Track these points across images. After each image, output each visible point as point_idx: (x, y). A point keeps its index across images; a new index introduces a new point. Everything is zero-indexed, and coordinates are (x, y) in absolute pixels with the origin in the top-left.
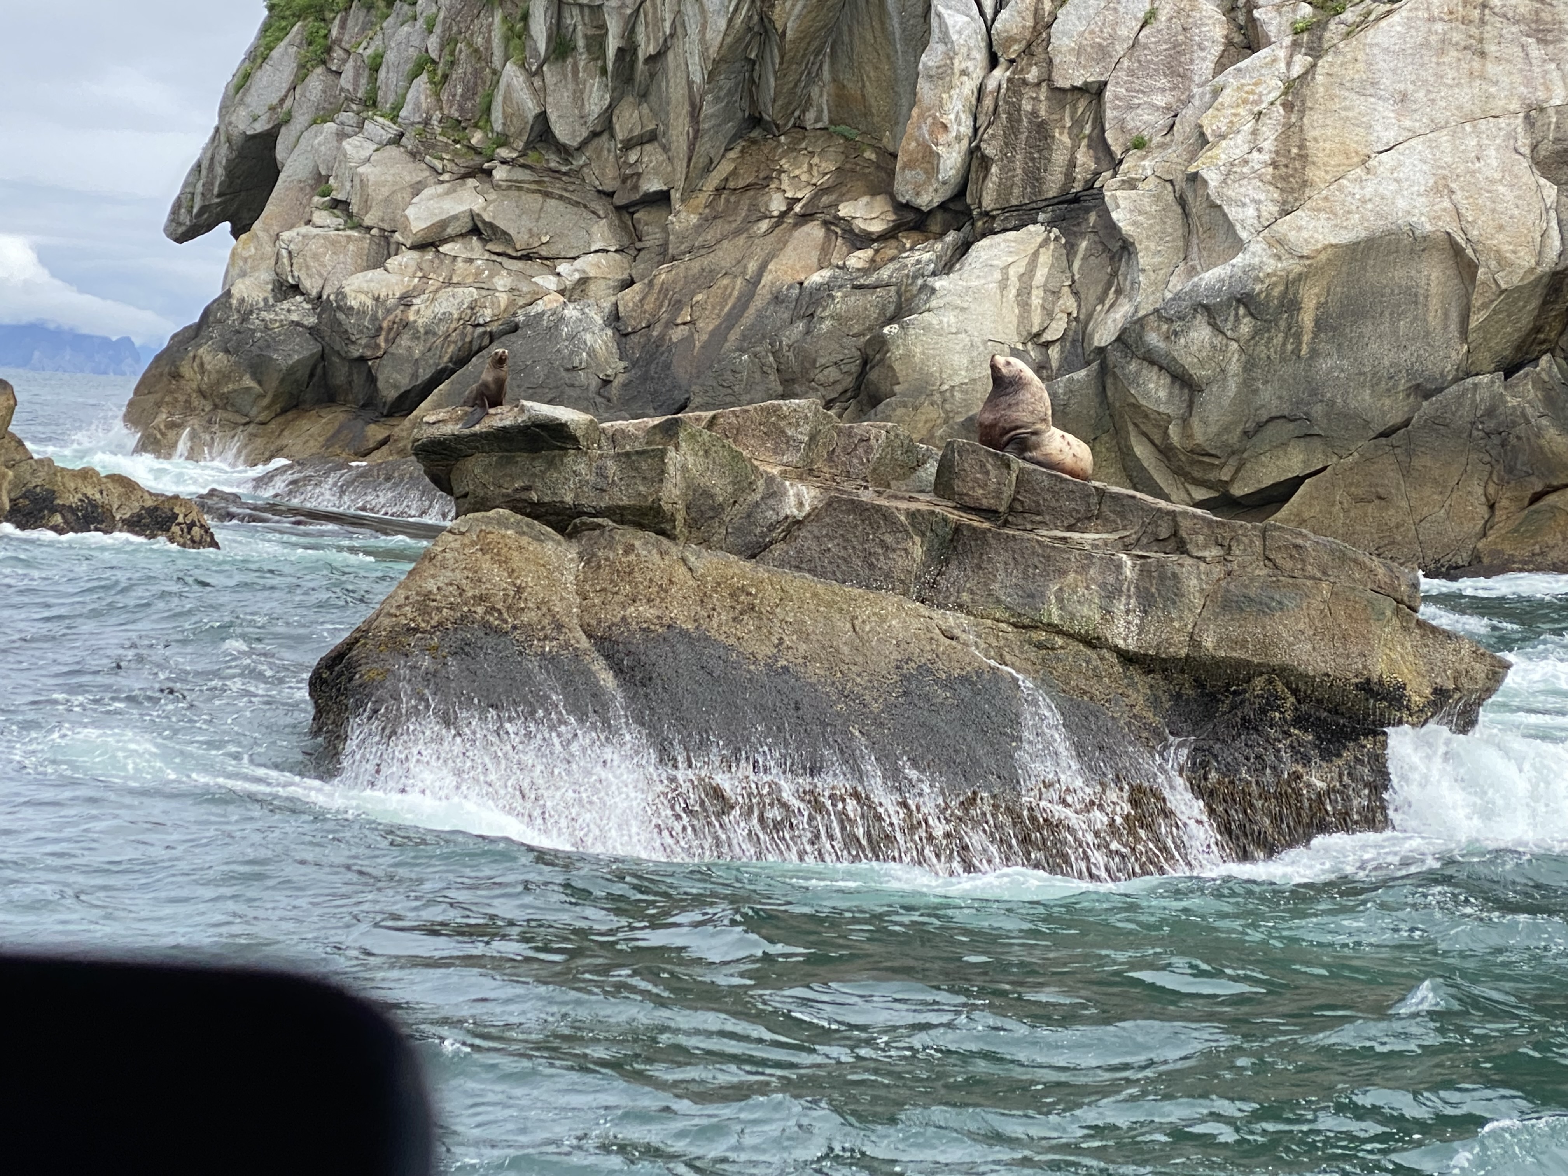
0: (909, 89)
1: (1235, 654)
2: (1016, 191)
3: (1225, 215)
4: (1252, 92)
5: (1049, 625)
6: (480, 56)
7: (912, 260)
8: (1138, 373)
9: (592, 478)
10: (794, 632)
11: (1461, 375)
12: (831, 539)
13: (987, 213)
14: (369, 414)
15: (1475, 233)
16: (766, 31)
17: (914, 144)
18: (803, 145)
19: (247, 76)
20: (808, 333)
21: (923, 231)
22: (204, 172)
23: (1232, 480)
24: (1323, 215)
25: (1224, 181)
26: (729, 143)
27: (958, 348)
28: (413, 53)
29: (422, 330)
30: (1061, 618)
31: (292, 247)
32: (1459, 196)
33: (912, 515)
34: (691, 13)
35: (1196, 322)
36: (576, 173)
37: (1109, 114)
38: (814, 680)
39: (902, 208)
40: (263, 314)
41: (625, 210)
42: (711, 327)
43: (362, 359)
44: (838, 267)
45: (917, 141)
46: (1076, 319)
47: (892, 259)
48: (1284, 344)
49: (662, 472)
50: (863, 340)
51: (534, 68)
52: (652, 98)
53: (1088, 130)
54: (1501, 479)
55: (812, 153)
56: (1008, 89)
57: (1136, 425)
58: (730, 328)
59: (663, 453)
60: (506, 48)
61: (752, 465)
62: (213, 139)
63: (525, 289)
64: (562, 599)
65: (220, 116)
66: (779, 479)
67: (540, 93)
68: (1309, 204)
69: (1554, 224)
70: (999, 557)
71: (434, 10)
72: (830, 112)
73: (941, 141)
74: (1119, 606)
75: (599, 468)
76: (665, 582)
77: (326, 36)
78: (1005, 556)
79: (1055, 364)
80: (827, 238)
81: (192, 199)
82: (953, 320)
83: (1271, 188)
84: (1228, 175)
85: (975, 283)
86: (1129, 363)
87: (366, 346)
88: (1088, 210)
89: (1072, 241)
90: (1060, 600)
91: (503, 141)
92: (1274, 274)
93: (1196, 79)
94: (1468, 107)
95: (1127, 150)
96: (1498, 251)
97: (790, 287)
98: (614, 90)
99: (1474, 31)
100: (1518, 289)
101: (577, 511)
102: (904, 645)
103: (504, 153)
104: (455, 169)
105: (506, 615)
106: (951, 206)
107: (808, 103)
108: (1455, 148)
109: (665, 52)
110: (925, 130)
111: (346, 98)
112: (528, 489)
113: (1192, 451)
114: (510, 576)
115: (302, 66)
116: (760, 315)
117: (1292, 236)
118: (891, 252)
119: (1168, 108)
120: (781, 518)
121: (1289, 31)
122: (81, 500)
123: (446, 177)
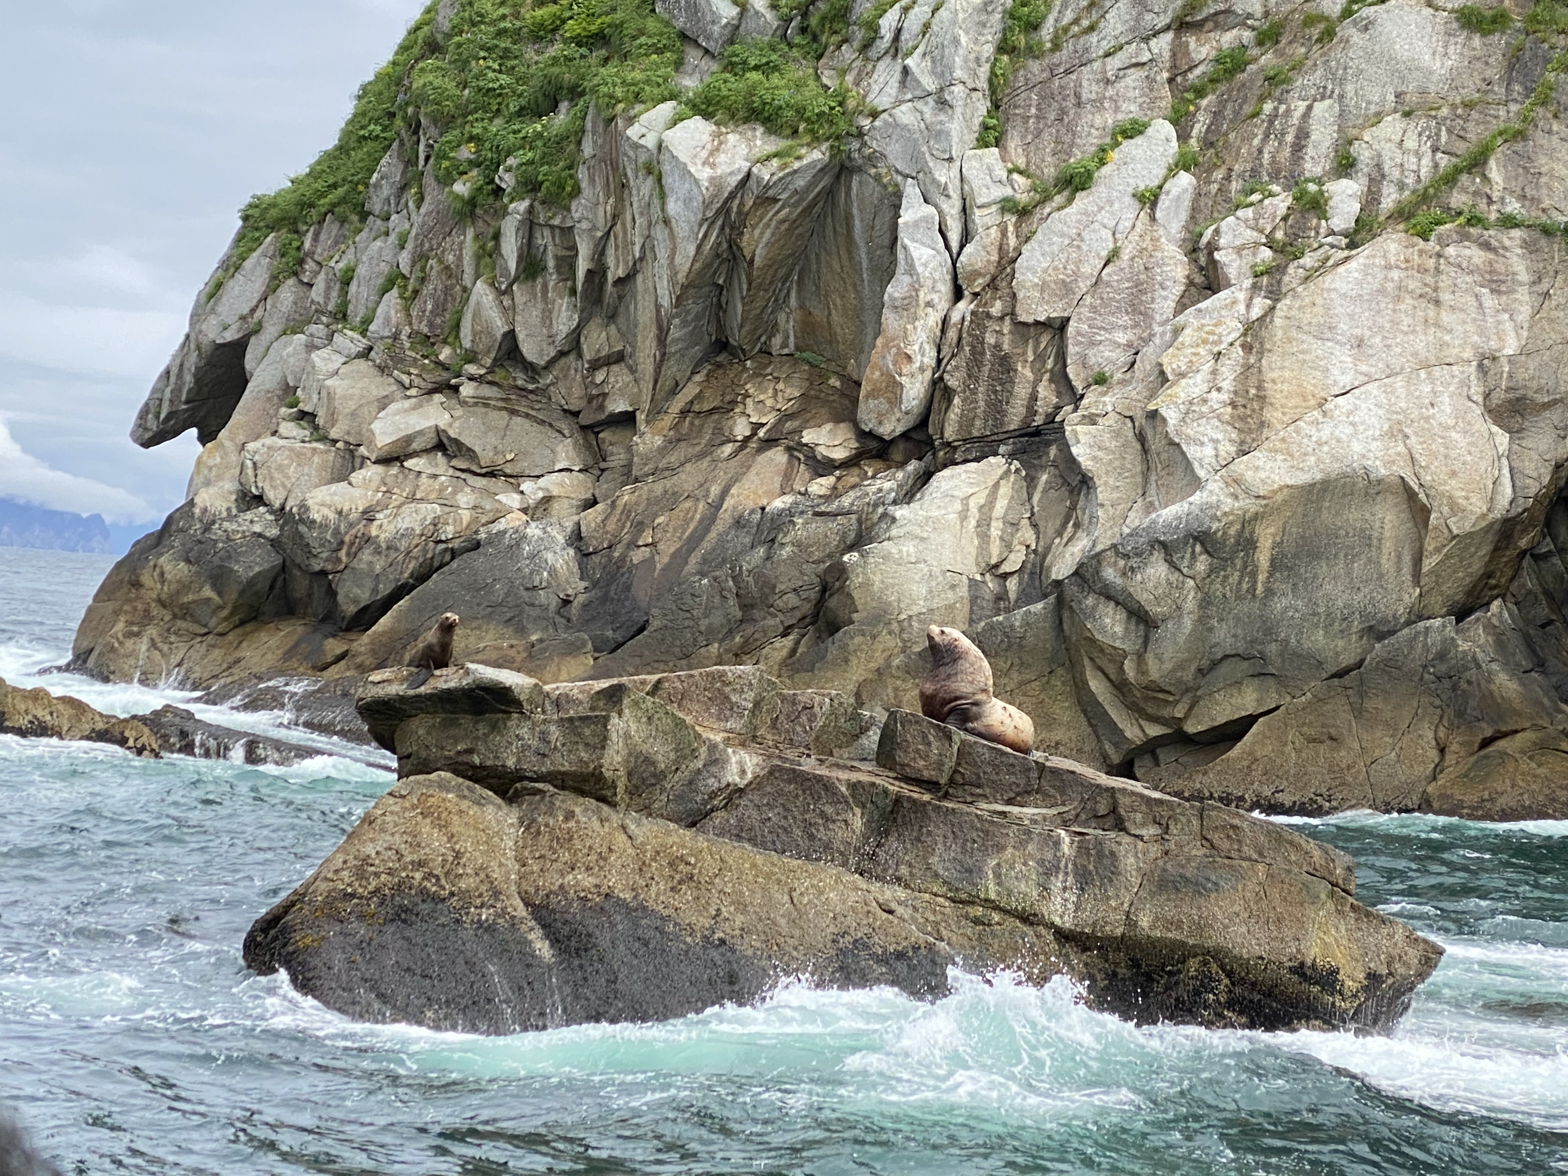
0: (875, 318)
1: (1170, 935)
2: (978, 423)
3: (1183, 453)
4: (1211, 333)
5: (986, 900)
6: (451, 273)
7: (874, 489)
8: (1094, 608)
9: (534, 743)
10: (732, 903)
11: (1413, 618)
12: (771, 807)
13: (949, 444)
14: (328, 628)
15: (1429, 478)
16: (735, 258)
17: (877, 373)
18: (769, 371)
19: (219, 285)
20: (768, 558)
21: (885, 460)
22: (173, 379)
23: (1187, 716)
24: (1280, 457)
25: (1183, 420)
26: (696, 366)
27: (917, 578)
28: (385, 268)
29: (384, 545)
30: (998, 894)
31: (257, 458)
32: (1413, 441)
33: (854, 787)
34: (660, 238)
35: (1153, 559)
36: (542, 391)
37: (1072, 349)
38: (750, 952)
39: (864, 435)
40: (226, 525)
41: (590, 430)
42: (672, 549)
43: (323, 573)
44: (800, 493)
45: (881, 370)
46: (1035, 551)
47: (853, 487)
48: (1240, 583)
49: (605, 739)
50: (823, 566)
51: (503, 287)
52: (621, 320)
53: (1050, 364)
54: (1451, 723)
55: (777, 379)
56: (972, 322)
57: (1091, 659)
58: (691, 551)
59: (607, 719)
60: (477, 265)
61: (695, 732)
62: (183, 345)
63: (488, 507)
64: (501, 865)
65: (191, 324)
66: (721, 746)
67: (510, 312)
68: (1266, 445)
69: (1506, 471)
70: (938, 830)
71: (407, 226)
72: (796, 337)
73: (904, 371)
74: (1056, 884)
75: (542, 733)
76: (605, 849)
77: (298, 249)
78: (944, 829)
79: (1012, 596)
80: (789, 462)
81: (160, 405)
82: (912, 550)
83: (1229, 428)
84: (1187, 413)
85: (935, 513)
86: (1086, 598)
87: (327, 560)
88: (1048, 444)
89: (1033, 473)
90: (998, 876)
91: (471, 357)
92: (1231, 513)
93: (1158, 318)
94: (1423, 354)
95: (1089, 386)
96: (1450, 497)
97: (752, 512)
98: (582, 311)
99: (1429, 280)
100: (1470, 535)
101: (519, 776)
102: (841, 919)
103: (472, 369)
104: (423, 384)
105: (443, 882)
106: (914, 435)
107: (774, 328)
108: (1409, 394)
109: (635, 275)
110: (889, 359)
111: (316, 311)
112: (470, 751)
113: (1145, 688)
114: (449, 841)
115: (274, 277)
116: (722, 539)
117: (1249, 475)
118: (853, 480)
119: (1130, 345)
120: (723, 784)
121: (1249, 273)
122: (31, 722)
123: (413, 392)
